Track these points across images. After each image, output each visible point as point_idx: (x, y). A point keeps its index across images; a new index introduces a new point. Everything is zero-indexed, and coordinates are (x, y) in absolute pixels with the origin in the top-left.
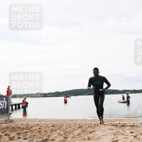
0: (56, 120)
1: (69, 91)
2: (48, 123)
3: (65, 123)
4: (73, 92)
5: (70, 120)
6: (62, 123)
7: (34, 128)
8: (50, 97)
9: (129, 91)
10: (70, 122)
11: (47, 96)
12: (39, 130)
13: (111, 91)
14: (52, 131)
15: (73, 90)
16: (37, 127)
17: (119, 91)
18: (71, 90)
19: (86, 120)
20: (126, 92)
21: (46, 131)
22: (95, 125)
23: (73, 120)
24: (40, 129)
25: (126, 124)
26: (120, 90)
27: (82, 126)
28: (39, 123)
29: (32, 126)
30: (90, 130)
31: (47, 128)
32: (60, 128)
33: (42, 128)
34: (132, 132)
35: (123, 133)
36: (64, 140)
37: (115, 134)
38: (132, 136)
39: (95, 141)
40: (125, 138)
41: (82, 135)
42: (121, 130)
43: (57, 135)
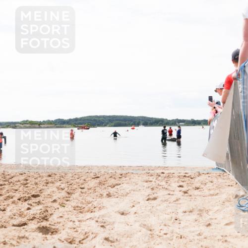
1: (81, 119)
2: (40, 172)
3: (71, 171)
4: (88, 120)
5: (80, 167)
6: (66, 171)
7: (15, 179)
8: (47, 128)
9: (183, 121)
10: (80, 170)
11: (42, 126)
12: (25, 182)
13: (154, 120)
14: (48, 183)
15: (87, 117)
16: (22, 178)
17: (166, 121)
18: (85, 117)
19: (107, 167)
20: (179, 123)
21: (36, 184)
22: (121, 175)
23: (84, 167)
24: (27, 180)
25: (174, 173)
26: (168, 119)
27: (99, 176)
28: (26, 171)
29: (12, 175)
30: (112, 181)
31: (39, 179)
32: (62, 179)
33: (30, 179)
34: (181, 186)
35: (166, 187)
36: (67, 197)
37: (153, 189)
38: (180, 191)
39: (119, 198)
40: (169, 194)
41: (97, 189)
42: (163, 183)
43: (55, 189)
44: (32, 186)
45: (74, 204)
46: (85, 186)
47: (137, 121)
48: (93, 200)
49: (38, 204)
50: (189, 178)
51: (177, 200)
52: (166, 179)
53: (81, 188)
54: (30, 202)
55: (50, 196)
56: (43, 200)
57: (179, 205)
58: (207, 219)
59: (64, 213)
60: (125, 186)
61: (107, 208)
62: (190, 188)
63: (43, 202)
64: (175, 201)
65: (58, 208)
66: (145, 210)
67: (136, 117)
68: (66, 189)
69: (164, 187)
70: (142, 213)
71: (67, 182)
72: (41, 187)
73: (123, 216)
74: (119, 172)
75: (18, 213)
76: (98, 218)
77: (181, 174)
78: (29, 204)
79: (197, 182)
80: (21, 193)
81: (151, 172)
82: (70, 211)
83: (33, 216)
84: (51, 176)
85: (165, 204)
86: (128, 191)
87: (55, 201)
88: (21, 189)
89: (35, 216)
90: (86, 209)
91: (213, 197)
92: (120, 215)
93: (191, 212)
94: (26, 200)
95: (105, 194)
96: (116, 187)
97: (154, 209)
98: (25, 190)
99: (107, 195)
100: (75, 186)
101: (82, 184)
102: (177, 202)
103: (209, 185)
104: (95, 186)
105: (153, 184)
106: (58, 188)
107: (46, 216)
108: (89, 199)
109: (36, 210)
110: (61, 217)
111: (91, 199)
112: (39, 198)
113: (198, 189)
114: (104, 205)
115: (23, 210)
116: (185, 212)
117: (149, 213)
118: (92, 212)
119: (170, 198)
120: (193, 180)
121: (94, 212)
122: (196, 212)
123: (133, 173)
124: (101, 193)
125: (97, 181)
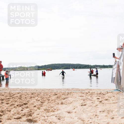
0: (35, 89)
1: (48, 65)
2: (28, 92)
3: (43, 91)
4: (51, 66)
5: (47, 90)
6: (40, 92)
7: (15, 96)
9: (99, 66)
10: (47, 91)
12: (20, 97)
13: (84, 66)
14: (31, 98)
15: (51, 64)
16: (19, 95)
17: (90, 66)
19: (61, 89)
20: (97, 67)
21: (26, 98)
22: (68, 93)
23: (50, 89)
24: (21, 96)
25: (94, 92)
26: (91, 65)
27: (57, 94)
28: (21, 92)
29: (14, 94)
30: (64, 96)
31: (27, 95)
32: (38, 95)
33: (23, 96)
34: (98, 99)
35: (91, 99)
36: (41, 105)
37: (84, 100)
38: (98, 101)
39: (67, 105)
40: (92, 103)
41: (56, 100)
42: (89, 97)
43: (35, 100)
44: (24, 99)
45: (45, 108)
46: (50, 99)
47: (76, 66)
48: (54, 106)
49: (27, 108)
50: (103, 95)
51: (96, 106)
52: (91, 95)
53: (48, 100)
54: (23, 107)
55: (33, 104)
56: (29, 106)
57: (97, 108)
58: (112, 115)
59: (39, 113)
60: (70, 99)
61: (61, 110)
62: (103, 99)
63: (29, 107)
64: (95, 106)
65: (37, 110)
66: (80, 111)
67: (75, 64)
68: (41, 100)
69: (89, 99)
70: (79, 112)
71: (41, 97)
72: (28, 99)
73: (69, 114)
74: (67, 92)
75: (17, 112)
76: (57, 115)
77: (98, 93)
78: (22, 108)
79: (106, 97)
80: (18, 102)
81: (83, 92)
82: (43, 111)
83: (24, 114)
84: (33, 94)
85: (90, 108)
86: (71, 101)
87: (35, 106)
88: (18, 100)
89: (25, 114)
90: (51, 110)
91: (114, 104)
92: (67, 113)
93: (103, 111)
94: (21, 106)
95: (60, 103)
96: (66, 99)
97: (85, 110)
98: (20, 101)
99: (61, 103)
100: (45, 99)
101: (49, 98)
102: (96, 107)
103: (113, 98)
104: (55, 99)
105: (84, 98)
106: (37, 100)
107: (31, 114)
108: (52, 105)
109: (26, 111)
110: (38, 114)
111: (53, 106)
112: (27, 105)
113: (107, 100)
114: (60, 108)
115: (19, 111)
116: (101, 112)
117: (83, 112)
118: (53, 112)
119: (93, 105)
120: (104, 95)
121: (55, 112)
122: (106, 112)
123: (74, 92)
124: (58, 102)
125: (56, 96)
